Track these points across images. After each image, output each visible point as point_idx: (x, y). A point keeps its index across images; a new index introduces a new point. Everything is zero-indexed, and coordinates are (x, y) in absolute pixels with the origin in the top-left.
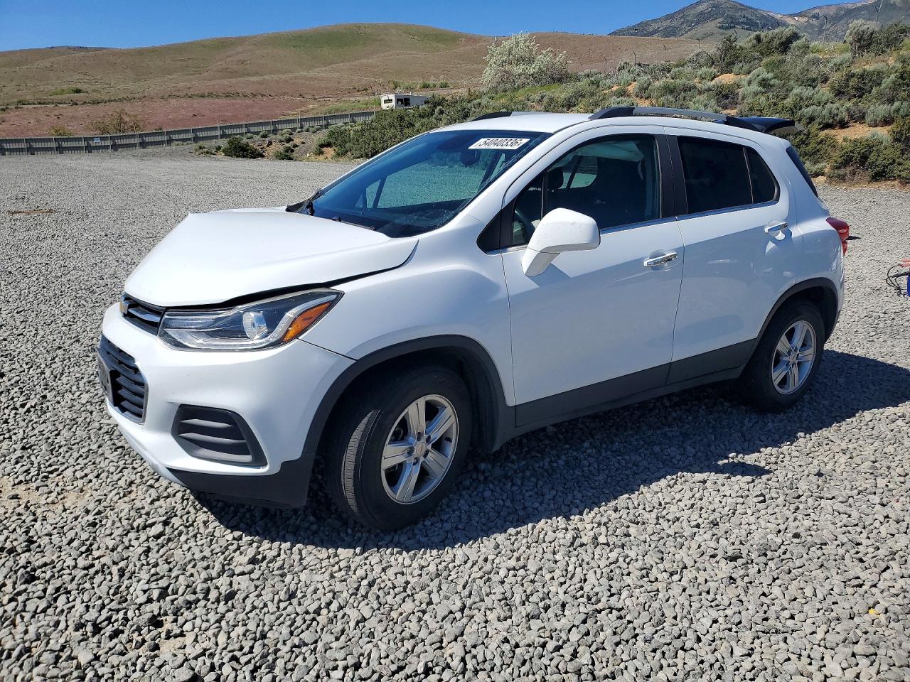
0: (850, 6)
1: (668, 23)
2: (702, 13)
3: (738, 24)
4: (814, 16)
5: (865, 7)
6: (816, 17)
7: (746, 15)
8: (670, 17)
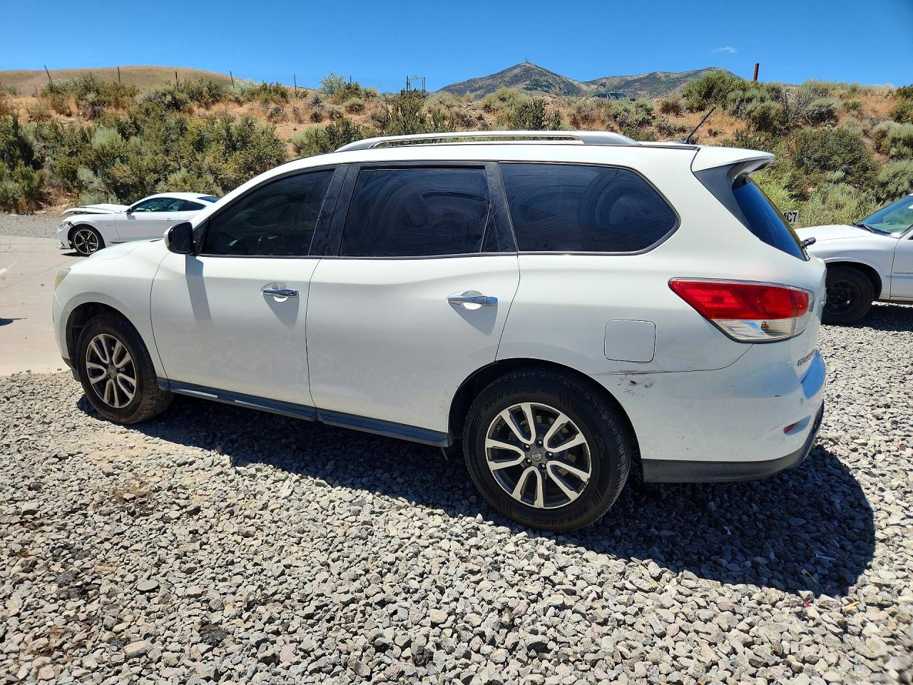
0: (629, 79)
1: (490, 81)
2: (516, 75)
3: (540, 87)
4: (602, 85)
5: (639, 80)
6: (604, 85)
7: (548, 80)
8: (493, 77)
